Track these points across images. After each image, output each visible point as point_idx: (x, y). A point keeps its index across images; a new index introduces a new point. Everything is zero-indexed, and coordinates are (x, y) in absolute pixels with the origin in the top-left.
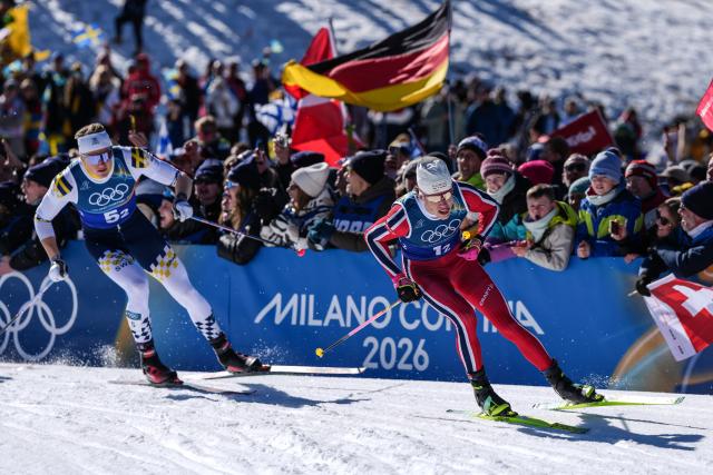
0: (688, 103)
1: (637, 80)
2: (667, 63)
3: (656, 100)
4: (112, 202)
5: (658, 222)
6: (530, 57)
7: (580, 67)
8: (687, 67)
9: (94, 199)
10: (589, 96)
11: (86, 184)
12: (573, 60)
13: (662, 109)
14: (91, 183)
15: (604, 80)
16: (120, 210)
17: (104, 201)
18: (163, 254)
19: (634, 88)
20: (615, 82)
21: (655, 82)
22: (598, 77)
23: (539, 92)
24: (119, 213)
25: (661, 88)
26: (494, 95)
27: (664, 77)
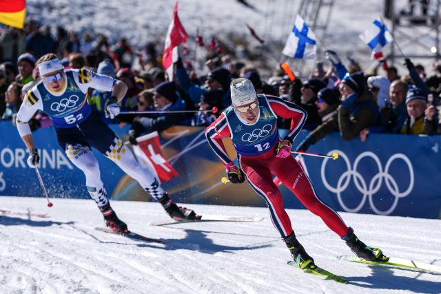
0: (154, 35)
1: (125, 21)
2: (142, 12)
3: (136, 33)
4: (68, 109)
5: (138, 104)
6: (63, 7)
7: (92, 14)
8: (153, 14)
9: (55, 107)
10: (98, 31)
11: (47, 96)
12: (88, 10)
13: (140, 39)
14: (51, 96)
15: (107, 21)
16: (75, 114)
17: (62, 108)
18: (114, 145)
19: (123, 26)
20: (113, 23)
21: (135, 24)
22: (103, 19)
23: (69, 28)
24: (75, 116)
25: (139, 27)
26: (43, 29)
27: (141, 20)
